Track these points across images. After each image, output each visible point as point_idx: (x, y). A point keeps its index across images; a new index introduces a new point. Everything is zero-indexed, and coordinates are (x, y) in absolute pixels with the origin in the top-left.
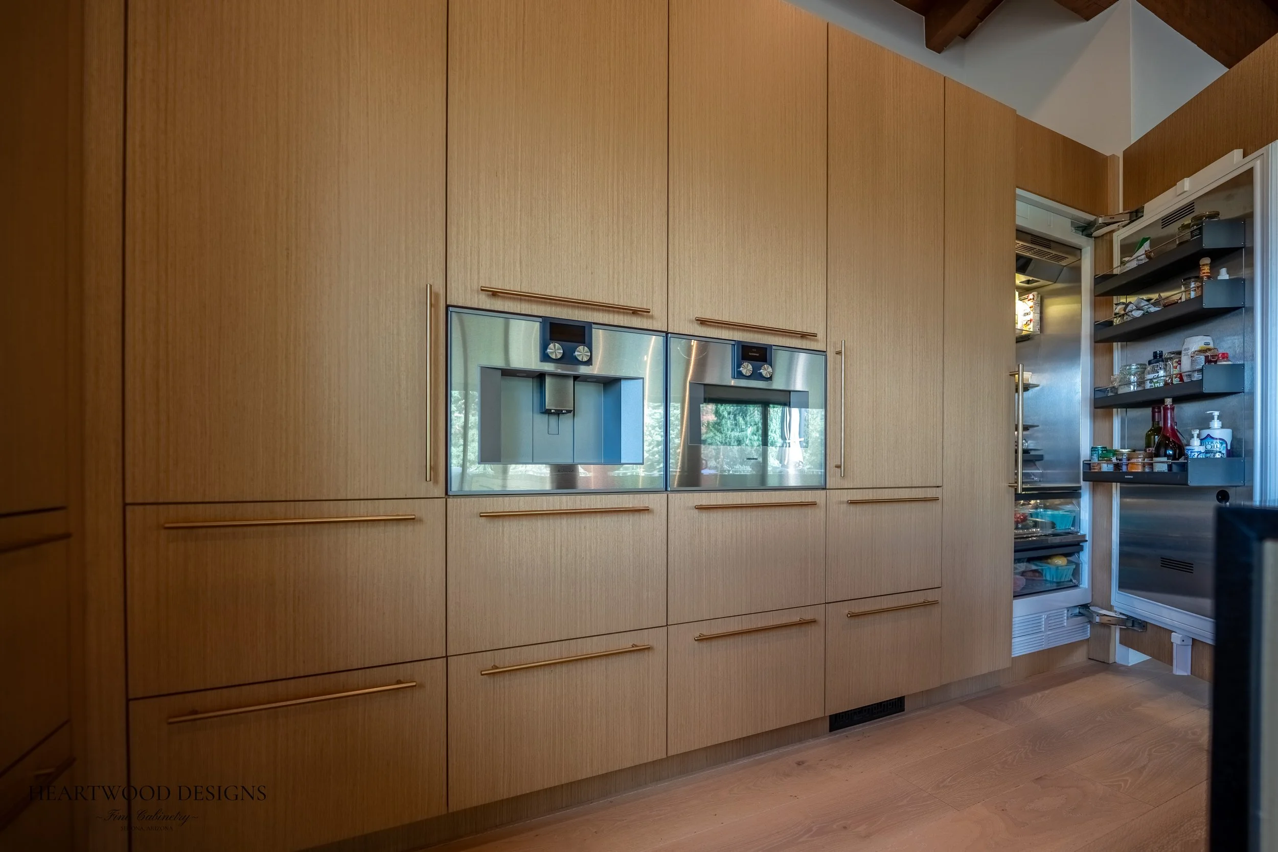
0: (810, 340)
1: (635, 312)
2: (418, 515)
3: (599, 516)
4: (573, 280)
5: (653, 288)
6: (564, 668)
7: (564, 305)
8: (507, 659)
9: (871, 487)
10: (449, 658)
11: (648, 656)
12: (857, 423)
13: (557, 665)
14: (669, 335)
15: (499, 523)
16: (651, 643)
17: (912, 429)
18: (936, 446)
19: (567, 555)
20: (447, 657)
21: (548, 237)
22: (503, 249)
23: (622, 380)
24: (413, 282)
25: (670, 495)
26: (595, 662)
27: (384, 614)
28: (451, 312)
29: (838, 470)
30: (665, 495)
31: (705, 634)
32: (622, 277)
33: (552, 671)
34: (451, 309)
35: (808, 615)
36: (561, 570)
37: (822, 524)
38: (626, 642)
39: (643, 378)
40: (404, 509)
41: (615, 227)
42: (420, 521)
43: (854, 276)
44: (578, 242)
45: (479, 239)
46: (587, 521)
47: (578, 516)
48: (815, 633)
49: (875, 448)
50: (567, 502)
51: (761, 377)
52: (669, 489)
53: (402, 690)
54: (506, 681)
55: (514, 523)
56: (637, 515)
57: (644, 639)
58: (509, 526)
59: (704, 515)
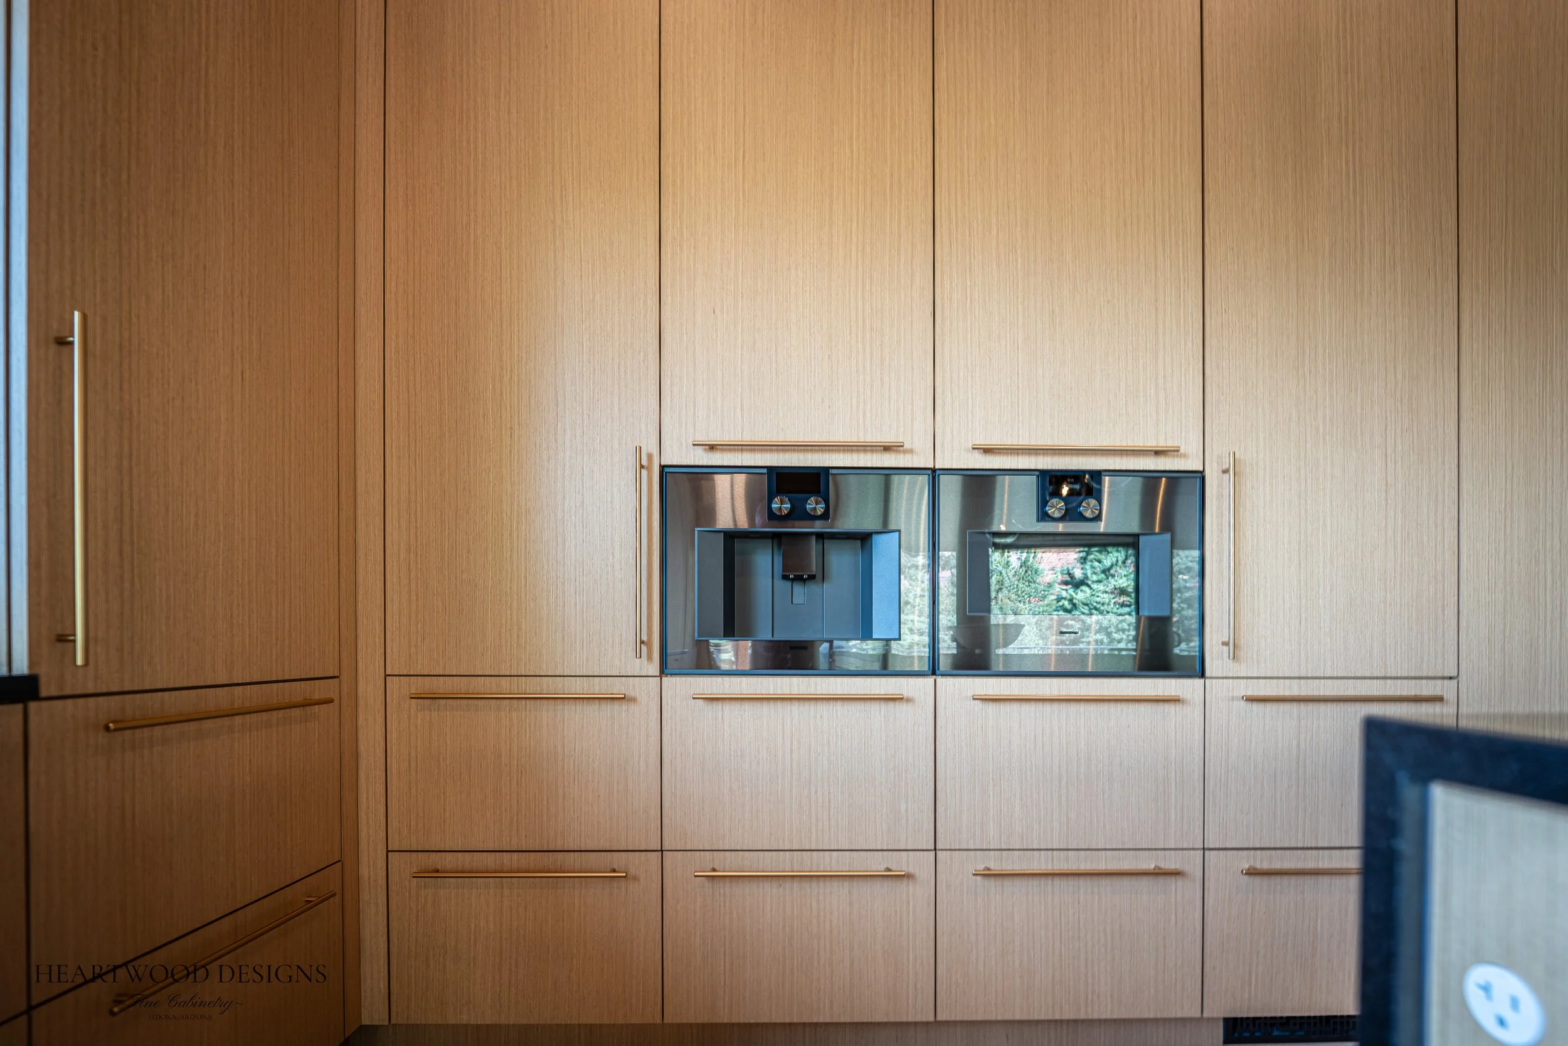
0: (1174, 456)
1: (887, 449)
2: (631, 693)
3: (839, 703)
4: (806, 419)
5: (912, 414)
6: (796, 885)
7: (794, 450)
8: (728, 865)
9: (1296, 675)
10: (664, 852)
11: (908, 885)
12: (1265, 578)
13: (787, 878)
14: (938, 472)
15: (719, 706)
16: (911, 870)
17: (1385, 583)
18: (1443, 611)
19: (799, 748)
20: (662, 851)
21: (775, 372)
22: (722, 394)
23: (873, 535)
24: (626, 444)
25: (940, 680)
26: (835, 884)
27: (599, 796)
28: (666, 473)
29: (1225, 648)
30: (930, 680)
31: (992, 867)
32: (869, 406)
33: (781, 885)
34: (667, 470)
35: (1171, 862)
36: (791, 766)
37: (1196, 730)
38: (877, 864)
39: (899, 531)
40: (618, 687)
41: (860, 346)
42: (633, 700)
43: (1257, 352)
44: (811, 371)
45: (695, 387)
46: (823, 709)
47: (813, 703)
48: (1185, 892)
49: (1303, 616)
50: (798, 685)
51: (1082, 518)
52: (938, 672)
53: (616, 879)
54: (726, 888)
55: (736, 707)
56: (891, 705)
57: (901, 863)
58: (729, 711)
59: (991, 708)
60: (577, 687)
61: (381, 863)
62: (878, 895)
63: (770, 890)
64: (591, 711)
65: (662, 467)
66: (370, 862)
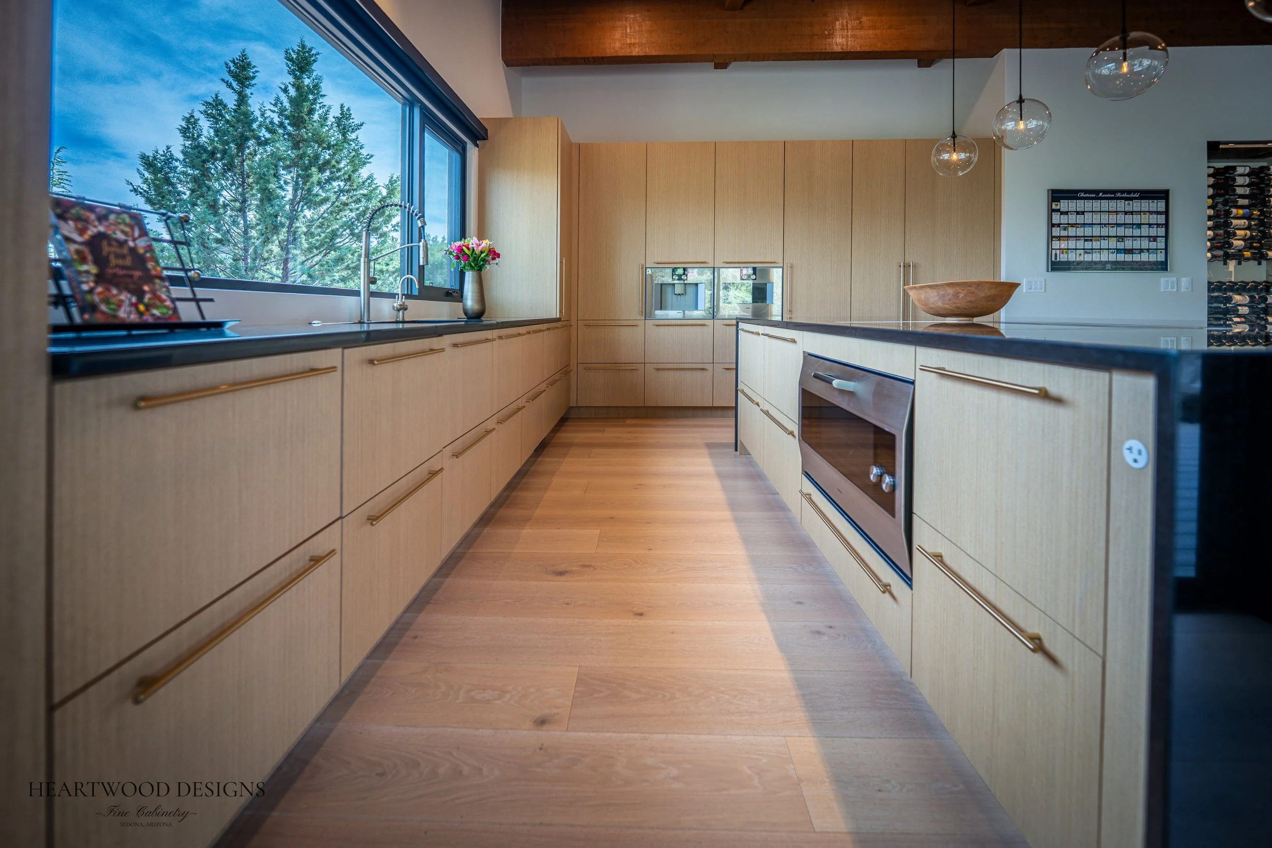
0: (775, 263)
1: (702, 263)
2: (640, 324)
3: (690, 326)
4: (681, 255)
5: (709, 254)
6: (678, 371)
7: (679, 264)
8: (661, 366)
11: (706, 372)
13: (676, 370)
14: (715, 268)
15: (659, 327)
16: (707, 368)
19: (679, 338)
20: (645, 363)
22: (662, 250)
23: (698, 284)
24: (637, 262)
25: (715, 320)
26: (688, 371)
30: (713, 320)
31: (727, 367)
33: (674, 371)
36: (677, 342)
38: (700, 366)
40: (634, 323)
42: (641, 326)
45: (654, 248)
46: (686, 328)
47: (683, 326)
51: (751, 279)
52: (714, 318)
53: (633, 370)
54: (660, 373)
55: (664, 327)
56: (702, 327)
57: (706, 366)
58: (662, 328)
59: (728, 327)
60: (625, 323)
61: (576, 366)
62: (699, 374)
63: (671, 373)
64: (627, 329)
65: (646, 268)
66: (573, 366)
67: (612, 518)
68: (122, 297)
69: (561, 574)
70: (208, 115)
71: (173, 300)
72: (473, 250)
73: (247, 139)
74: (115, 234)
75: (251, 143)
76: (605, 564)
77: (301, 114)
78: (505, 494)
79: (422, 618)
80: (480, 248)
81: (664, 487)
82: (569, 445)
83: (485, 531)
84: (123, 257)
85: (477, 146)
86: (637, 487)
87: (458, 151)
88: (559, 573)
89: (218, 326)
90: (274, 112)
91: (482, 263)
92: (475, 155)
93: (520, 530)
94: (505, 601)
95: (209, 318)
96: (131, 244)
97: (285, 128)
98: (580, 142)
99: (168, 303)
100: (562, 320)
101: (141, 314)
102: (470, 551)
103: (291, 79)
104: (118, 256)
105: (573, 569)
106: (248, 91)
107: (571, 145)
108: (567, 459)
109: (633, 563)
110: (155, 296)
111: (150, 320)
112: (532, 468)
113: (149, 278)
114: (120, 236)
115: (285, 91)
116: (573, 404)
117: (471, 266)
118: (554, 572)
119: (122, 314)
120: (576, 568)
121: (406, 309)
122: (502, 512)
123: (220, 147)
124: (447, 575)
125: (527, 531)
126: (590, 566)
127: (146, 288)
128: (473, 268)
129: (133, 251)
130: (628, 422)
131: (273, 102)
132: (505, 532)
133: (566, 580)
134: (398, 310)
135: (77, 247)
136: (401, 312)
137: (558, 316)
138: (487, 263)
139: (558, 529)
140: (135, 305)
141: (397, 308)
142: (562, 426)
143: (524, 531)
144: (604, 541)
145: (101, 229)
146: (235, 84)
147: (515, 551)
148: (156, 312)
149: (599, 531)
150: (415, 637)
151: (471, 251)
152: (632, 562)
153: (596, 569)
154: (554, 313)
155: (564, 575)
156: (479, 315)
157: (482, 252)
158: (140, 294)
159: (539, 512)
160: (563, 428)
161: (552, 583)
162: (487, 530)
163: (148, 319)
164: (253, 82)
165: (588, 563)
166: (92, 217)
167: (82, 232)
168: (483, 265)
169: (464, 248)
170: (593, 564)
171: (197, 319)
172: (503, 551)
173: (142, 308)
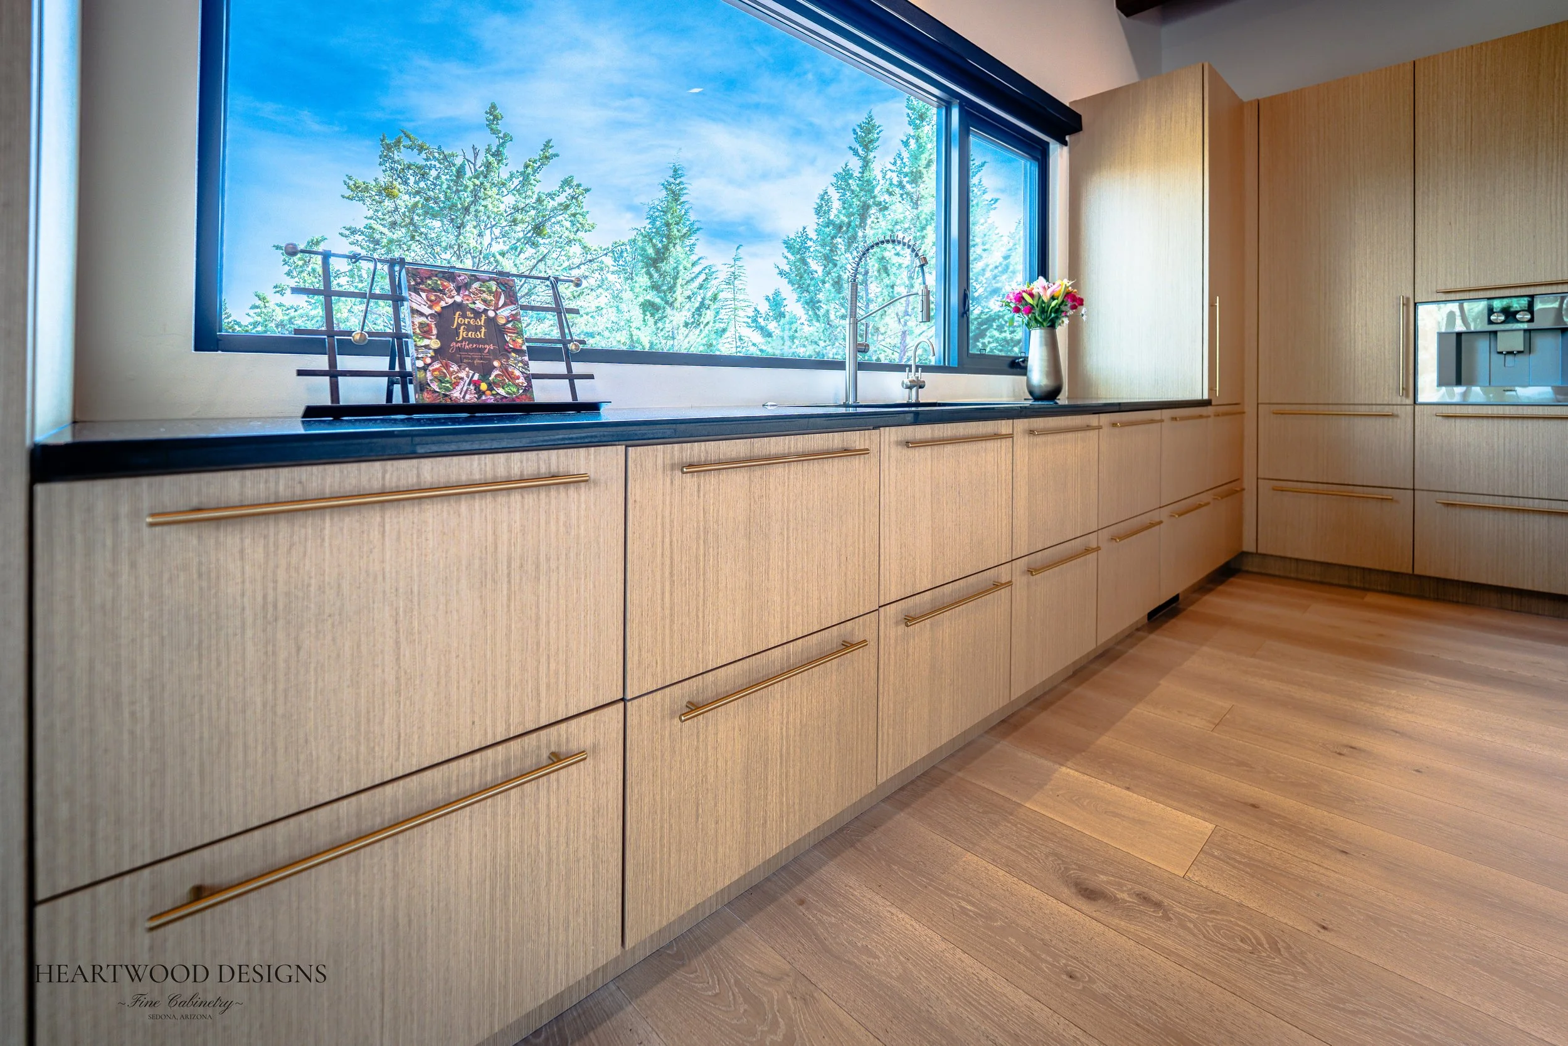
2: (1396, 413)
3: (1541, 420)
6: (1507, 514)
19: (1510, 443)
20: (1414, 489)
21: (1493, 249)
22: (1456, 264)
24: (1393, 295)
26: (1537, 516)
27: (1375, 461)
36: (1504, 452)
40: (1387, 410)
42: (1398, 416)
45: (1437, 263)
46: (1529, 422)
47: (1520, 420)
50: (1510, 410)
53: (1385, 500)
54: (1457, 511)
55: (1464, 421)
58: (1460, 423)
60: (1363, 410)
61: (1254, 484)
63: (1488, 515)
65: (1415, 304)
66: (1249, 483)
67: (1254, 806)
68: (463, 374)
69: (1090, 894)
70: (838, 188)
71: (529, 378)
72: (1040, 297)
73: (869, 207)
74: (474, 303)
75: (873, 210)
76: (1194, 916)
77: (919, 168)
78: (1065, 686)
79: (830, 871)
80: (1049, 292)
81: (1418, 771)
82: (1221, 622)
83: (998, 746)
84: (477, 328)
85: (1065, 143)
86: (1345, 751)
87: (1034, 158)
88: (1086, 889)
89: (594, 407)
90: (893, 171)
91: (1053, 315)
92: (1062, 157)
93: (1057, 766)
94: (963, 904)
95: (582, 398)
96: (491, 314)
97: (903, 187)
98: (1259, 98)
99: (521, 380)
100: (1213, 403)
101: (480, 393)
102: (960, 774)
103: (911, 131)
104: (469, 328)
105: (1120, 895)
106: (871, 155)
107: (1241, 106)
108: (1205, 649)
109: (1266, 946)
110: (505, 370)
111: (491, 400)
112: (1131, 651)
113: (504, 351)
114: (480, 306)
115: (906, 144)
116: (1249, 546)
117: (1036, 319)
118: (1077, 885)
119: (456, 394)
120: (1125, 896)
121: (921, 387)
122: (1045, 720)
123: (846, 220)
124: (903, 805)
125: (1068, 773)
126: (1158, 905)
127: (496, 364)
128: (1041, 324)
129: (491, 322)
130: (1371, 598)
131: (893, 161)
132: (1027, 757)
133: (1094, 915)
134: (910, 388)
135: (423, 319)
136: (914, 390)
137: (1206, 397)
138: (1063, 314)
139: (1128, 789)
140: (477, 385)
141: (906, 385)
142: (1221, 582)
143: (1063, 769)
144: (1215, 857)
145: (458, 299)
146: (861, 152)
147: (1028, 805)
148: (501, 391)
149: (1212, 826)
150: (802, 902)
151: (1036, 298)
152: (1264, 942)
153: (1170, 919)
154: (1200, 391)
155: (1094, 899)
156: (1052, 394)
157: (1053, 298)
158: (486, 371)
159: (1106, 741)
160: (1220, 588)
161: (1064, 908)
162: (1004, 746)
163: (489, 399)
164: (876, 144)
165: (1156, 896)
166: (452, 286)
167: (432, 304)
168: (1057, 318)
169: (1025, 296)
170: (1166, 902)
171: (568, 399)
172: (1008, 796)
173: (484, 386)
